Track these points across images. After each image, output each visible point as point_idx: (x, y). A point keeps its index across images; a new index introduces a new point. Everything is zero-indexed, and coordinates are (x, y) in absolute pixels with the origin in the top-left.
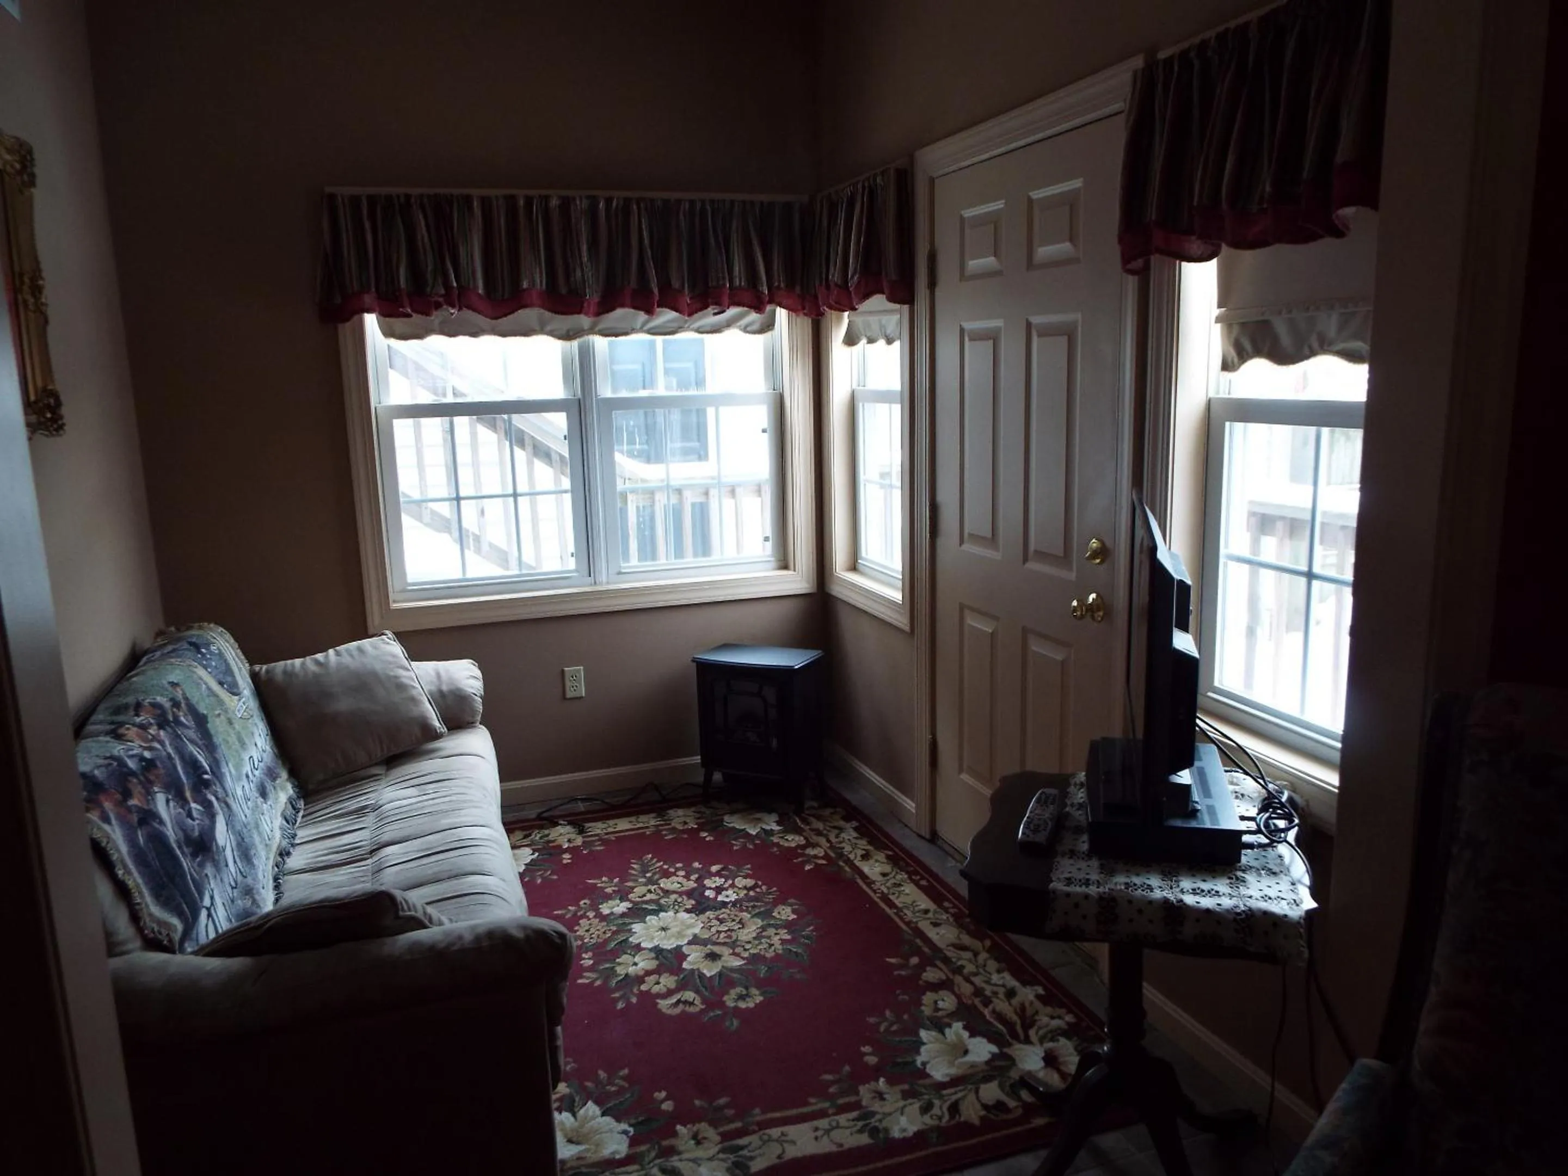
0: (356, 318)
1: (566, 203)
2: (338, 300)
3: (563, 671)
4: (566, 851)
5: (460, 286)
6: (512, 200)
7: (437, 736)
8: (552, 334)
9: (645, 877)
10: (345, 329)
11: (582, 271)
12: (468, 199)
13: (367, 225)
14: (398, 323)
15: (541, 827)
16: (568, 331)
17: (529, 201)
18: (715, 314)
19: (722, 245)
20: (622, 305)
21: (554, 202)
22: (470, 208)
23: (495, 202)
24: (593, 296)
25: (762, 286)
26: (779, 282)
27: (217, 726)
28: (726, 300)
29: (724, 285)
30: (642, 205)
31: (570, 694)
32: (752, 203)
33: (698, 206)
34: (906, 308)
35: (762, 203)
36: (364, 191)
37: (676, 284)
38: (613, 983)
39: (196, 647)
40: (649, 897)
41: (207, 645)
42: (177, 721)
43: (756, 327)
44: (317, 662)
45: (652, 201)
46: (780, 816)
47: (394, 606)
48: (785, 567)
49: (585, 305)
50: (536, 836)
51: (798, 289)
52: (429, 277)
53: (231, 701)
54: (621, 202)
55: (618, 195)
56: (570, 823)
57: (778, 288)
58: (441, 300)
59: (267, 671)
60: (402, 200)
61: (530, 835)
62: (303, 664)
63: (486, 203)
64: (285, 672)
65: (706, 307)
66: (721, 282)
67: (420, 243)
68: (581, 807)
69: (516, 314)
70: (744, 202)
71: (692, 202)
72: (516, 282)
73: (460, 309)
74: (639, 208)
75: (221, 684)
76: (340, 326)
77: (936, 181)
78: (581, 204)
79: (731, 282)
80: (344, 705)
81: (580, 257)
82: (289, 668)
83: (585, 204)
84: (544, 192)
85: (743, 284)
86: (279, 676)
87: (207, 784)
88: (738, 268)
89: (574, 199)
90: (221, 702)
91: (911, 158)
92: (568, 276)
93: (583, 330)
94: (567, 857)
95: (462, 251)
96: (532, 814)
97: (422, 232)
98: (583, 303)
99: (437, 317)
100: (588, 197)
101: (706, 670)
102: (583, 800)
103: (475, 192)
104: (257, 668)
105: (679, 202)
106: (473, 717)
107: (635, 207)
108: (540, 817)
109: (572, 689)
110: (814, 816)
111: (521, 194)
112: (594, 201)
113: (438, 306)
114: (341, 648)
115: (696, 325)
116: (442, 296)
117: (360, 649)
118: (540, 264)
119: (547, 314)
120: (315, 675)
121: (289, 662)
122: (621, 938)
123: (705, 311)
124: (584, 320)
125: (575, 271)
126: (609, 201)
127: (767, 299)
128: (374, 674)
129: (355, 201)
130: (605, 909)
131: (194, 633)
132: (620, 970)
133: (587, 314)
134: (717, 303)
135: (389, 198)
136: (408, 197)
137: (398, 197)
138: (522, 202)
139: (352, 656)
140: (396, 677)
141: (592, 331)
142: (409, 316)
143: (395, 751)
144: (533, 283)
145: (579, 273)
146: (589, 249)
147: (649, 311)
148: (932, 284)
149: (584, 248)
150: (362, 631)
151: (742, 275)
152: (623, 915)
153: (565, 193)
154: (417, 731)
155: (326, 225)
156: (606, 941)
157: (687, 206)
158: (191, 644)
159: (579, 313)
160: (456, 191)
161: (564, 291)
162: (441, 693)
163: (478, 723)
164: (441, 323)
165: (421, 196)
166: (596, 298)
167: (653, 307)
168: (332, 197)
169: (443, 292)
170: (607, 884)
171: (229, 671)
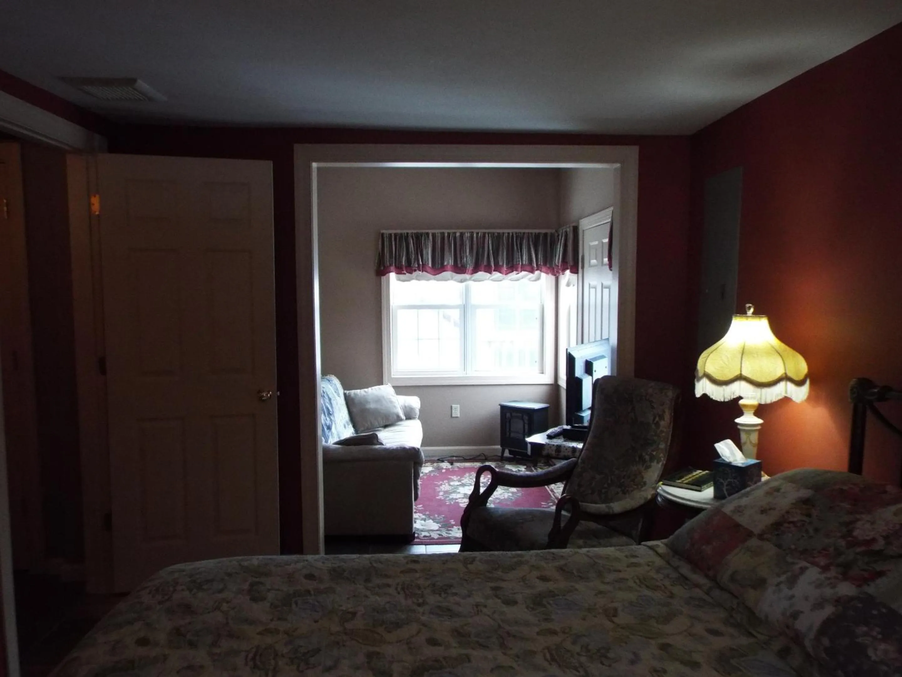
0: (387, 275)
1: (462, 235)
2: (382, 268)
3: (451, 407)
4: (444, 469)
5: (423, 264)
6: (443, 234)
7: (401, 420)
8: (455, 280)
9: (469, 477)
10: (384, 278)
11: (466, 258)
12: (428, 234)
13: (393, 243)
14: (402, 276)
15: (437, 462)
16: (461, 280)
17: (449, 234)
18: (516, 274)
19: (519, 249)
20: (481, 271)
21: (458, 234)
22: (428, 237)
23: (437, 234)
24: (470, 267)
25: (534, 264)
26: (541, 263)
27: (334, 402)
28: (520, 269)
29: (519, 264)
30: (490, 235)
31: (453, 415)
32: (531, 233)
33: (511, 234)
34: (576, 275)
35: (535, 233)
36: (393, 232)
37: (501, 263)
38: (448, 499)
39: (329, 381)
40: (468, 482)
41: (332, 381)
42: (324, 396)
43: (533, 279)
44: (365, 392)
45: (494, 233)
46: (527, 467)
47: (393, 376)
48: (543, 373)
49: (467, 270)
50: (435, 464)
51: (548, 265)
52: (413, 261)
53: (338, 398)
54: (482, 234)
55: (481, 231)
56: (448, 462)
57: (540, 265)
58: (416, 269)
59: (349, 393)
60: (406, 235)
61: (433, 464)
62: (360, 391)
63: (434, 235)
64: (355, 394)
65: (513, 271)
66: (518, 263)
67: (410, 250)
68: (454, 458)
69: (442, 274)
70: (528, 233)
71: (509, 233)
72: (442, 263)
73: (423, 271)
74: (488, 236)
75: (335, 392)
76: (382, 277)
77: (585, 232)
78: (467, 235)
79: (522, 263)
80: (372, 406)
81: (466, 253)
82: (356, 392)
83: (469, 235)
84: (454, 231)
85: (526, 263)
86: (352, 395)
87: (331, 414)
88: (525, 257)
89: (465, 233)
90: (335, 398)
91: (578, 222)
92: (461, 261)
93: (467, 279)
94: (444, 471)
95: (424, 252)
96: (436, 459)
97: (411, 245)
98: (466, 270)
99: (415, 274)
100: (470, 232)
101: (504, 409)
102: (456, 457)
103: (430, 231)
104: (346, 391)
105: (503, 233)
106: (415, 416)
107: (487, 236)
108: (438, 460)
109: (455, 414)
110: (539, 468)
111: (446, 232)
112: (472, 234)
113: (415, 271)
114: (373, 388)
115: (510, 278)
116: (416, 267)
117: (380, 389)
118: (452, 257)
119: (454, 274)
120: (364, 396)
121: (356, 391)
122: (455, 490)
123: (513, 273)
124: (467, 276)
125: (464, 258)
126: (477, 233)
127: (536, 269)
128: (383, 397)
129: (390, 235)
130: (452, 483)
131: (328, 377)
132: (451, 497)
133: (467, 274)
134: (516, 270)
135: (401, 234)
136: (407, 233)
137: (404, 233)
138: (446, 235)
139: (376, 390)
140: (390, 399)
141: (470, 279)
142: (405, 274)
143: (387, 424)
144: (448, 263)
145: (465, 259)
146: (470, 251)
147: (490, 273)
148: (583, 267)
149: (468, 251)
150: (380, 382)
151: (527, 260)
152: (457, 485)
153: (461, 231)
154: (395, 417)
155: (380, 243)
156: (449, 491)
157: (507, 234)
158: (327, 379)
159: (464, 273)
160: (424, 231)
161: (460, 265)
162: (405, 407)
163: (417, 419)
164: (417, 276)
165: (412, 233)
166: (471, 268)
167: (492, 272)
168: (383, 234)
169: (417, 266)
170: (455, 478)
171: (337, 389)
